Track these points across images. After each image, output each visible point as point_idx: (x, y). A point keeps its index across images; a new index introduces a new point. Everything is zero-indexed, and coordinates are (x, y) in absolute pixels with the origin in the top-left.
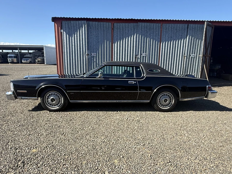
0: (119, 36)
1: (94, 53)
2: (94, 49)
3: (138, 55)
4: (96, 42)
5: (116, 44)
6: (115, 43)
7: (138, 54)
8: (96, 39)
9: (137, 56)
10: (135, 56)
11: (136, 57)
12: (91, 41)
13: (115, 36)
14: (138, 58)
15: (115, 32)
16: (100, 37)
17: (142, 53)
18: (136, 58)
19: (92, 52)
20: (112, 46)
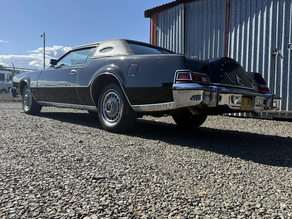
0: (238, 16)
1: (195, 57)
2: (195, 49)
3: (281, 49)
4: (198, 36)
5: (233, 34)
6: (231, 32)
7: (278, 47)
8: (199, 31)
9: (276, 51)
10: (272, 51)
11: (275, 55)
12: (192, 36)
13: (232, 18)
14: (279, 55)
15: (233, 10)
16: (205, 26)
17: (290, 44)
18: (273, 56)
19: (192, 55)
20: (227, 38)
